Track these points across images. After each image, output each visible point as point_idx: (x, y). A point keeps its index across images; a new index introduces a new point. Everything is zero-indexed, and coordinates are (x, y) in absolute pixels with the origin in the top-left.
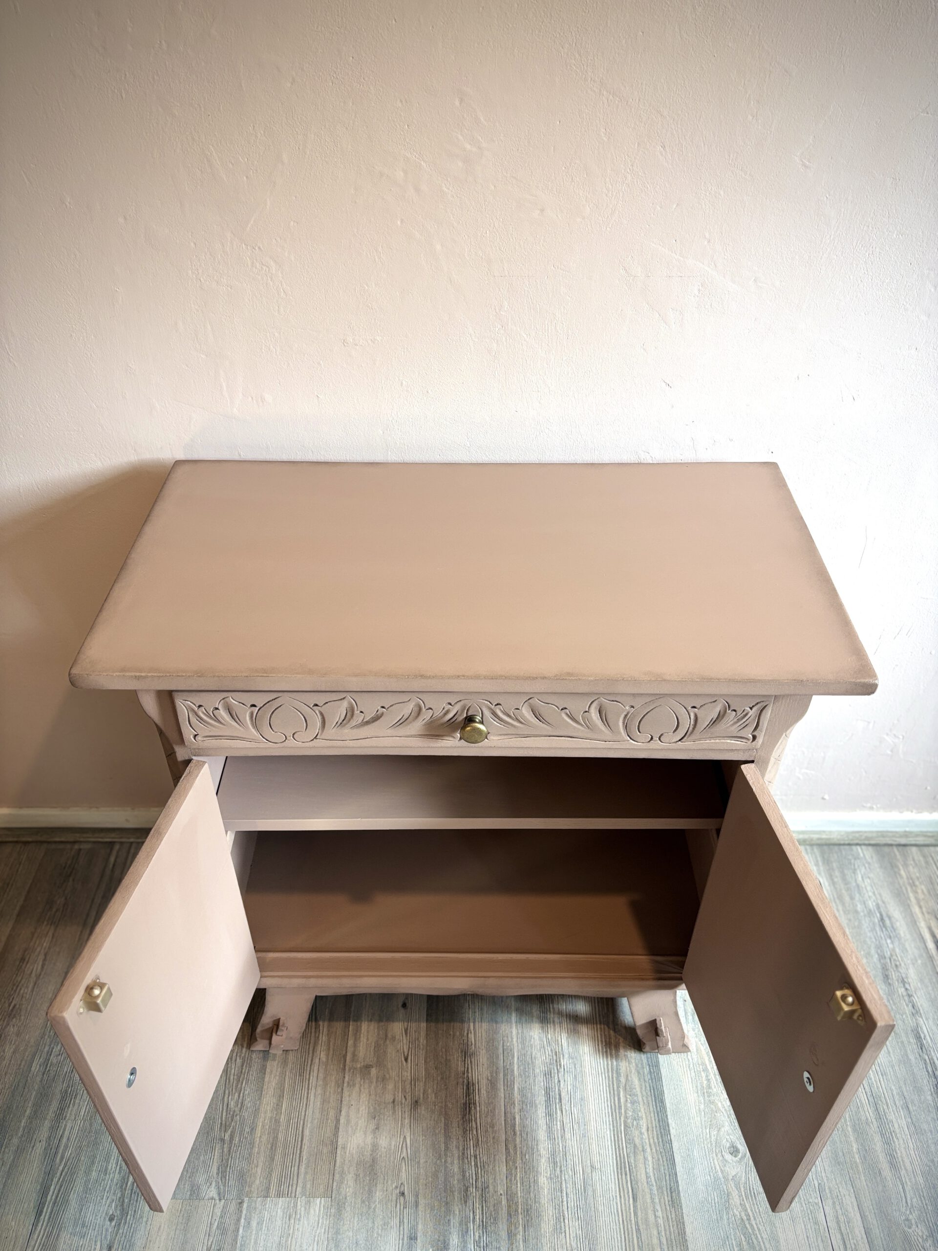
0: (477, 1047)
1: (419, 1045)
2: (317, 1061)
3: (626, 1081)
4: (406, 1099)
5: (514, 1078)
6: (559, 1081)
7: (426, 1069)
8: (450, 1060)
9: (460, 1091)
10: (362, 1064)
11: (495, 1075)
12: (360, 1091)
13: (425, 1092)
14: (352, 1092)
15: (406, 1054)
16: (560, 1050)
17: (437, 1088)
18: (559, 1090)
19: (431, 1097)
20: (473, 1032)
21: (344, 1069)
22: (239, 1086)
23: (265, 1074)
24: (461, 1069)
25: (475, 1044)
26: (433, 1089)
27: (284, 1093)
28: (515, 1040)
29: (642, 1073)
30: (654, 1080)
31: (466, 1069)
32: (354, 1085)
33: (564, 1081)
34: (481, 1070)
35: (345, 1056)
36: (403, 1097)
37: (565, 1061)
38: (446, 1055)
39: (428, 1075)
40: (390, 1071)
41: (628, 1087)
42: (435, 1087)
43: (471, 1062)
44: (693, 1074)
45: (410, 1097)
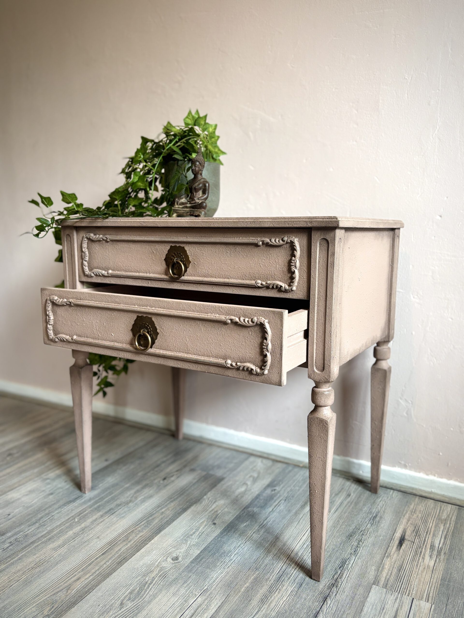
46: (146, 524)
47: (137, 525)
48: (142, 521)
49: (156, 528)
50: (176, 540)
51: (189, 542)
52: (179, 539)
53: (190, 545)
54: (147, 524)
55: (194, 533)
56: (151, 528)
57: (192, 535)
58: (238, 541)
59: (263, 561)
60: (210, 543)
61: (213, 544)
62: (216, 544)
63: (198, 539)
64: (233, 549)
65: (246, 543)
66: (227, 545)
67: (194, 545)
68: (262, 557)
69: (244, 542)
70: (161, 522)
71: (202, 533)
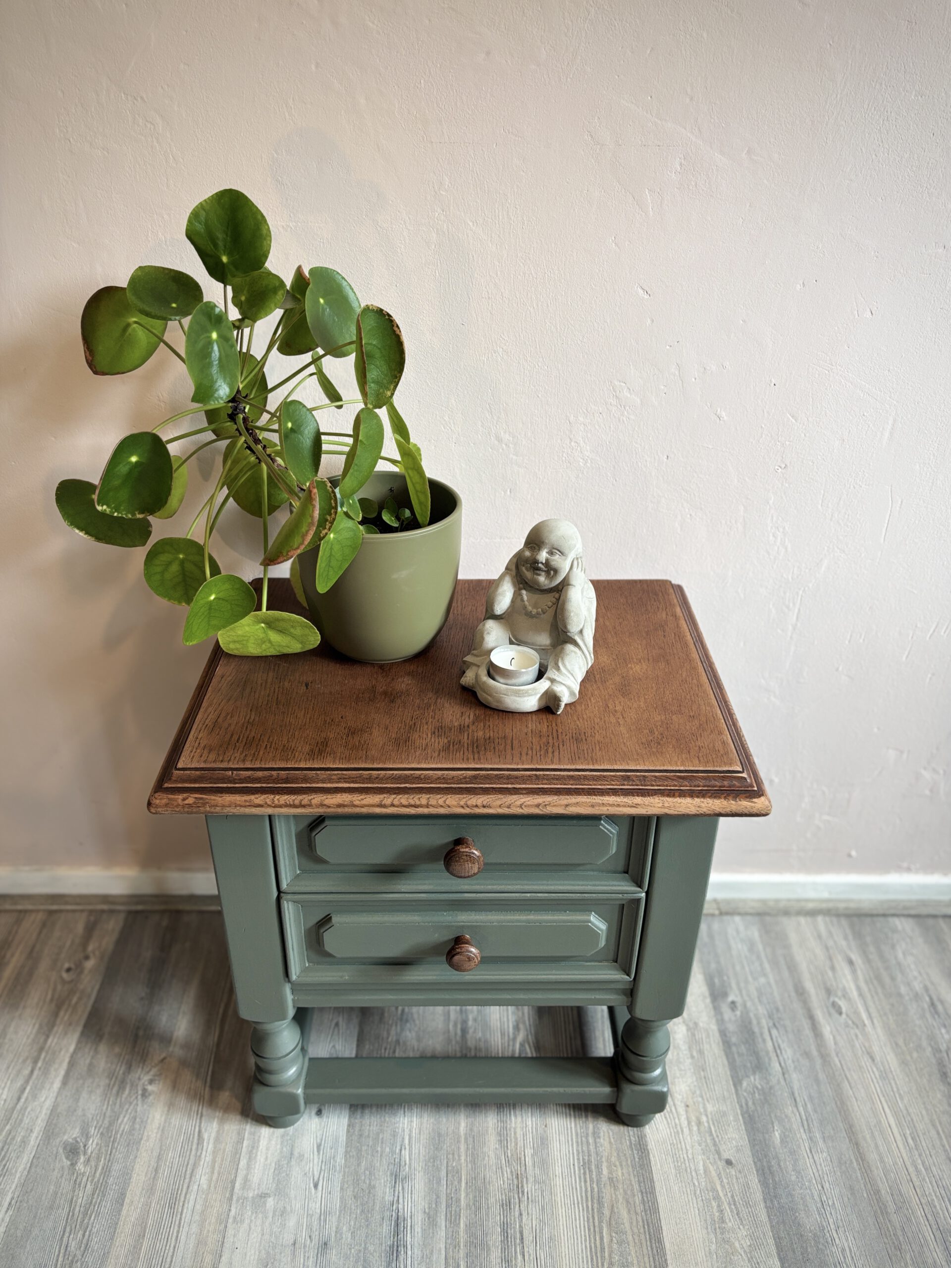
0: (412, 1168)
1: (334, 1166)
2: (196, 1187)
3: (611, 1213)
4: (311, 1241)
5: (460, 1210)
6: (521, 1214)
7: (342, 1199)
8: (374, 1187)
9: (386, 1229)
10: (256, 1192)
11: (434, 1206)
12: (250, 1229)
13: (338, 1231)
14: (238, 1231)
15: (316, 1179)
16: (523, 1172)
17: (355, 1224)
18: (520, 1226)
19: (347, 1236)
20: (407, 1147)
21: (230, 1199)
22: (86, 1221)
23: (122, 1205)
24: (388, 1198)
25: (410, 1164)
26: (350, 1226)
27: (145, 1231)
28: (463, 1158)
29: (632, 1203)
30: (648, 1212)
31: (396, 1199)
32: (242, 1221)
33: (528, 1214)
34: (416, 1199)
35: (233, 1182)
36: (308, 1238)
37: (529, 1187)
38: (370, 1180)
39: (344, 1207)
40: (293, 1202)
41: (613, 1223)
42: (352, 1223)
43: (403, 1189)
44: (700, 1203)
45: (317, 1237)
46: (614, 1235)
47: (603, 1249)
48: (597, 1229)
49: (643, 1237)
50: (710, 1253)
51: (737, 1244)
52: (713, 1247)
53: (745, 1251)
54: (617, 1233)
55: (721, 1211)
56: (635, 1243)
57: (722, 1220)
58: (808, 1191)
59: (889, 1221)
60: (771, 1227)
61: (778, 1222)
62: (783, 1222)
63: (742, 1223)
64: (820, 1218)
65: (823, 1187)
66: (803, 1214)
67: (750, 1246)
68: (879, 1211)
69: (820, 1188)
70: (636, 1214)
71: (735, 1204)
